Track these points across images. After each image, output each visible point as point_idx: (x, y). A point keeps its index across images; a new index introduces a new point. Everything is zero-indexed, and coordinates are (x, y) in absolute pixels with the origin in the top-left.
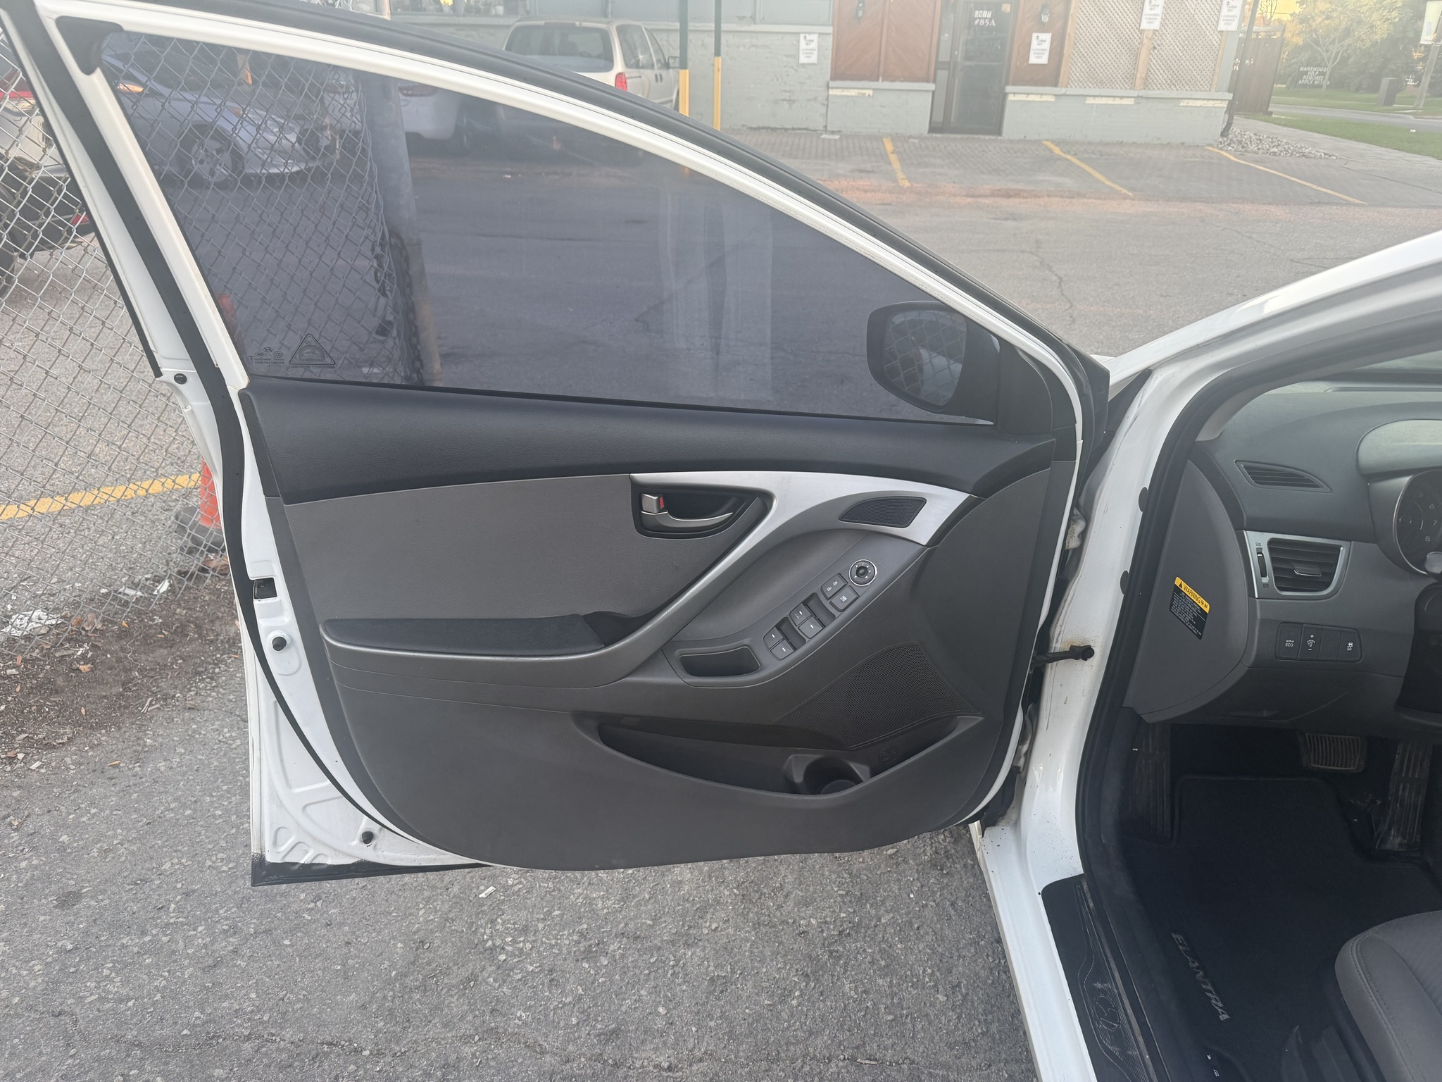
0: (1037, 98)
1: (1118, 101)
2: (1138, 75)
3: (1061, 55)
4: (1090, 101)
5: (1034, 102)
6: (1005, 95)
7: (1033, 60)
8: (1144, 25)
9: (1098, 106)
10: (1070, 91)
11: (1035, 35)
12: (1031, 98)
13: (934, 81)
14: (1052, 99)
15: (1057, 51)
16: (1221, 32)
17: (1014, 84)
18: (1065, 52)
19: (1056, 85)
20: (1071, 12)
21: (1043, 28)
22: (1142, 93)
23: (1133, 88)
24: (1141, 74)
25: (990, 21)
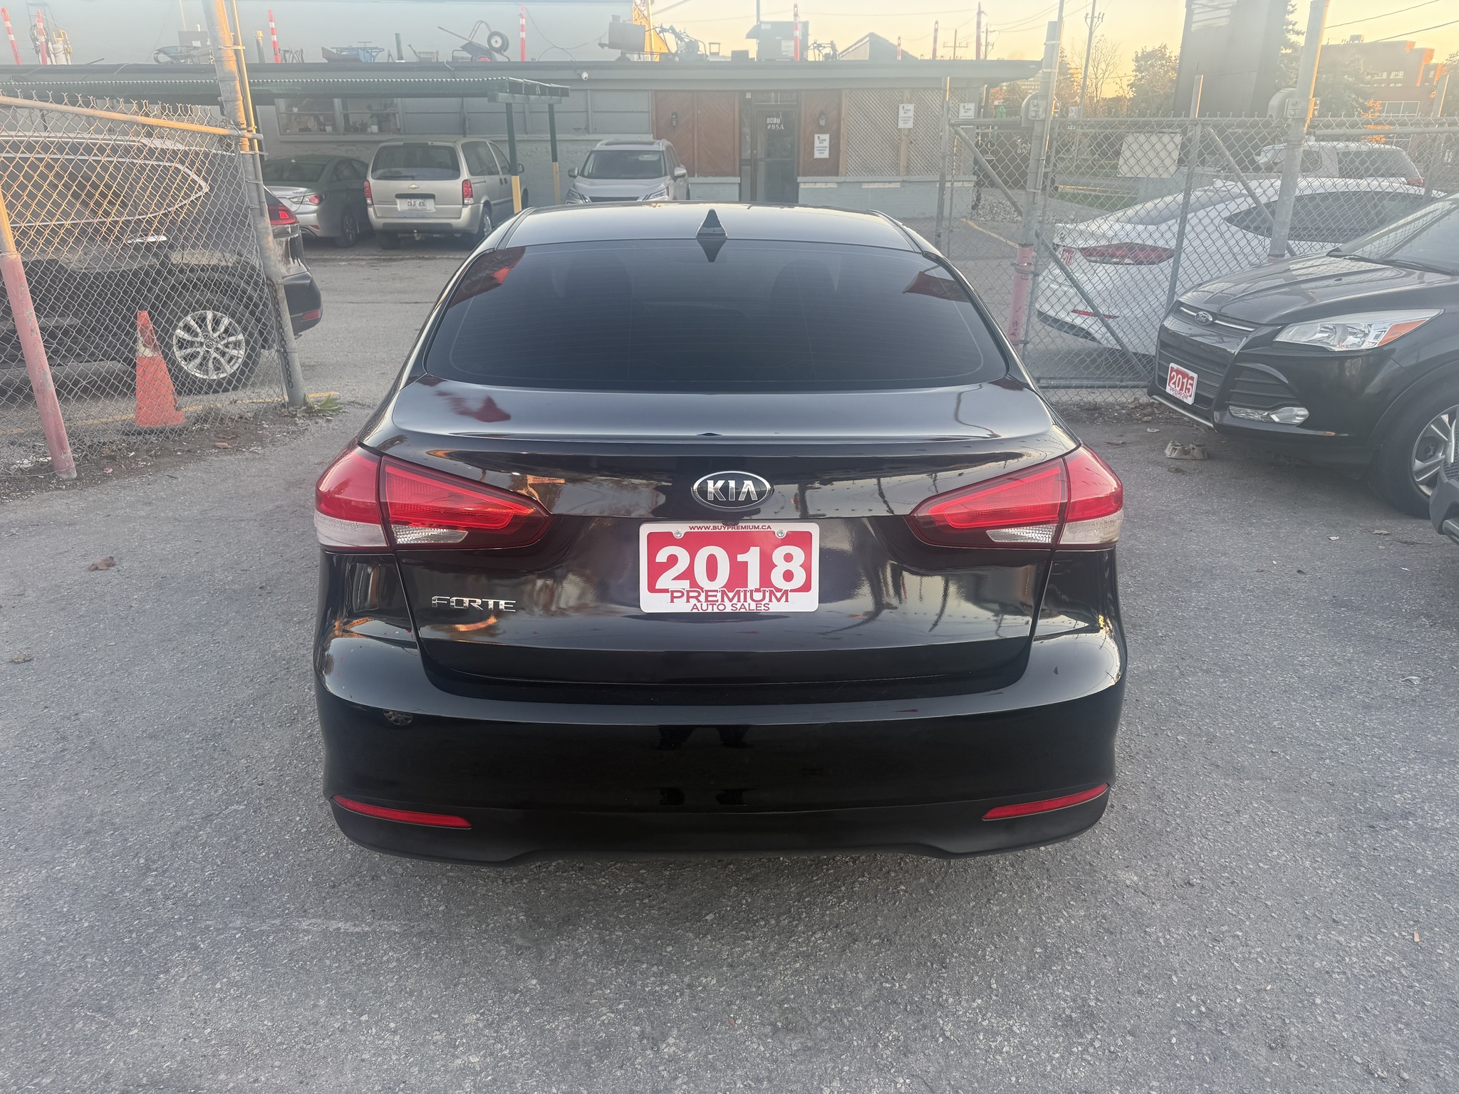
0: (823, 186)
1: (887, 186)
2: (901, 165)
3: (838, 151)
4: (865, 186)
5: (821, 189)
6: (798, 183)
7: (817, 155)
8: (901, 125)
9: (872, 189)
10: (848, 179)
11: (816, 136)
12: (818, 186)
13: (739, 176)
14: (835, 186)
15: (835, 147)
17: (804, 175)
18: (841, 148)
19: (837, 174)
20: (843, 116)
21: (822, 130)
22: (905, 178)
23: (898, 174)
24: (903, 163)
25: (780, 126)
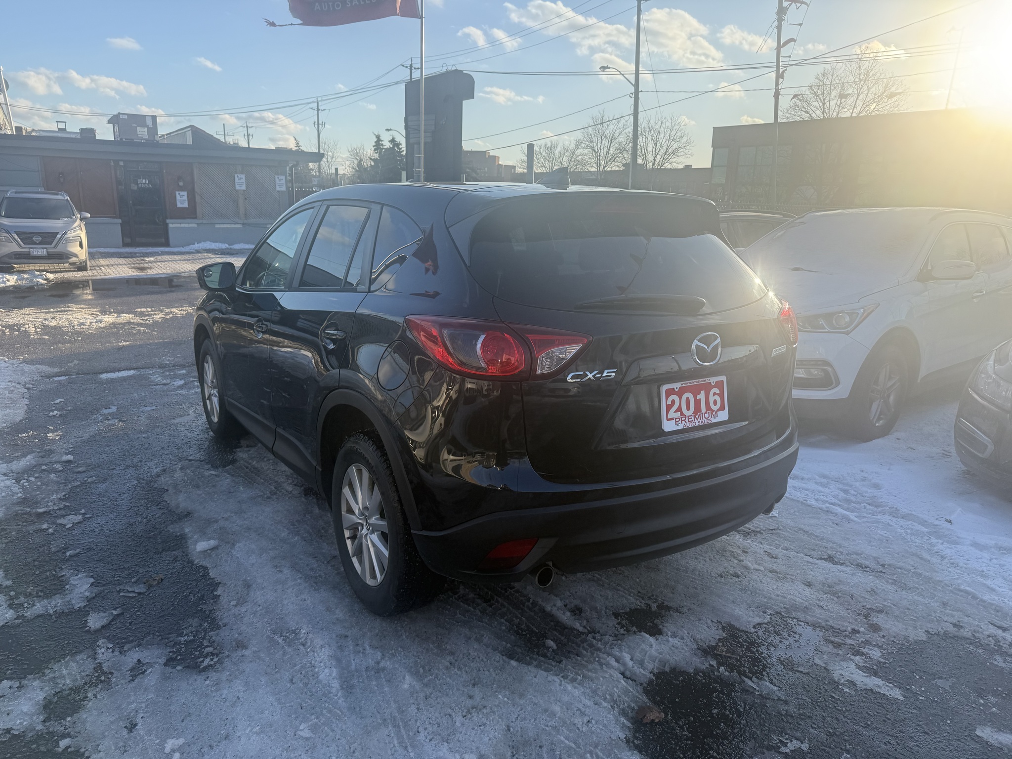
0: (187, 225)
1: (233, 226)
2: (241, 212)
3: (195, 202)
4: (217, 226)
5: (185, 227)
6: (167, 225)
7: (179, 205)
8: (238, 188)
9: (222, 228)
10: (204, 222)
11: (177, 193)
12: (183, 225)
13: (120, 218)
14: (195, 226)
15: (192, 201)
16: (278, 191)
17: (171, 218)
18: (197, 201)
19: (196, 218)
20: (195, 181)
21: (181, 189)
22: (245, 221)
23: (239, 219)
25: (148, 185)
